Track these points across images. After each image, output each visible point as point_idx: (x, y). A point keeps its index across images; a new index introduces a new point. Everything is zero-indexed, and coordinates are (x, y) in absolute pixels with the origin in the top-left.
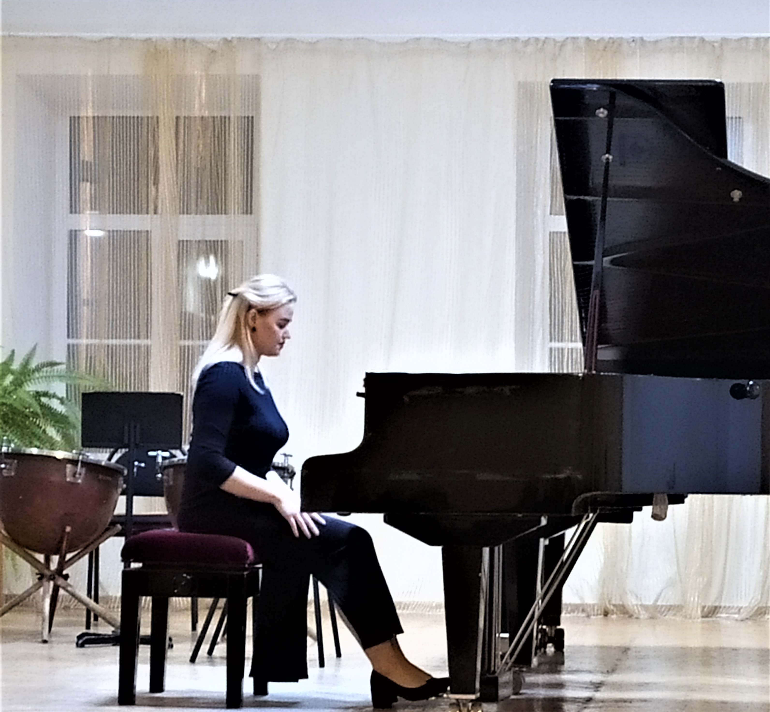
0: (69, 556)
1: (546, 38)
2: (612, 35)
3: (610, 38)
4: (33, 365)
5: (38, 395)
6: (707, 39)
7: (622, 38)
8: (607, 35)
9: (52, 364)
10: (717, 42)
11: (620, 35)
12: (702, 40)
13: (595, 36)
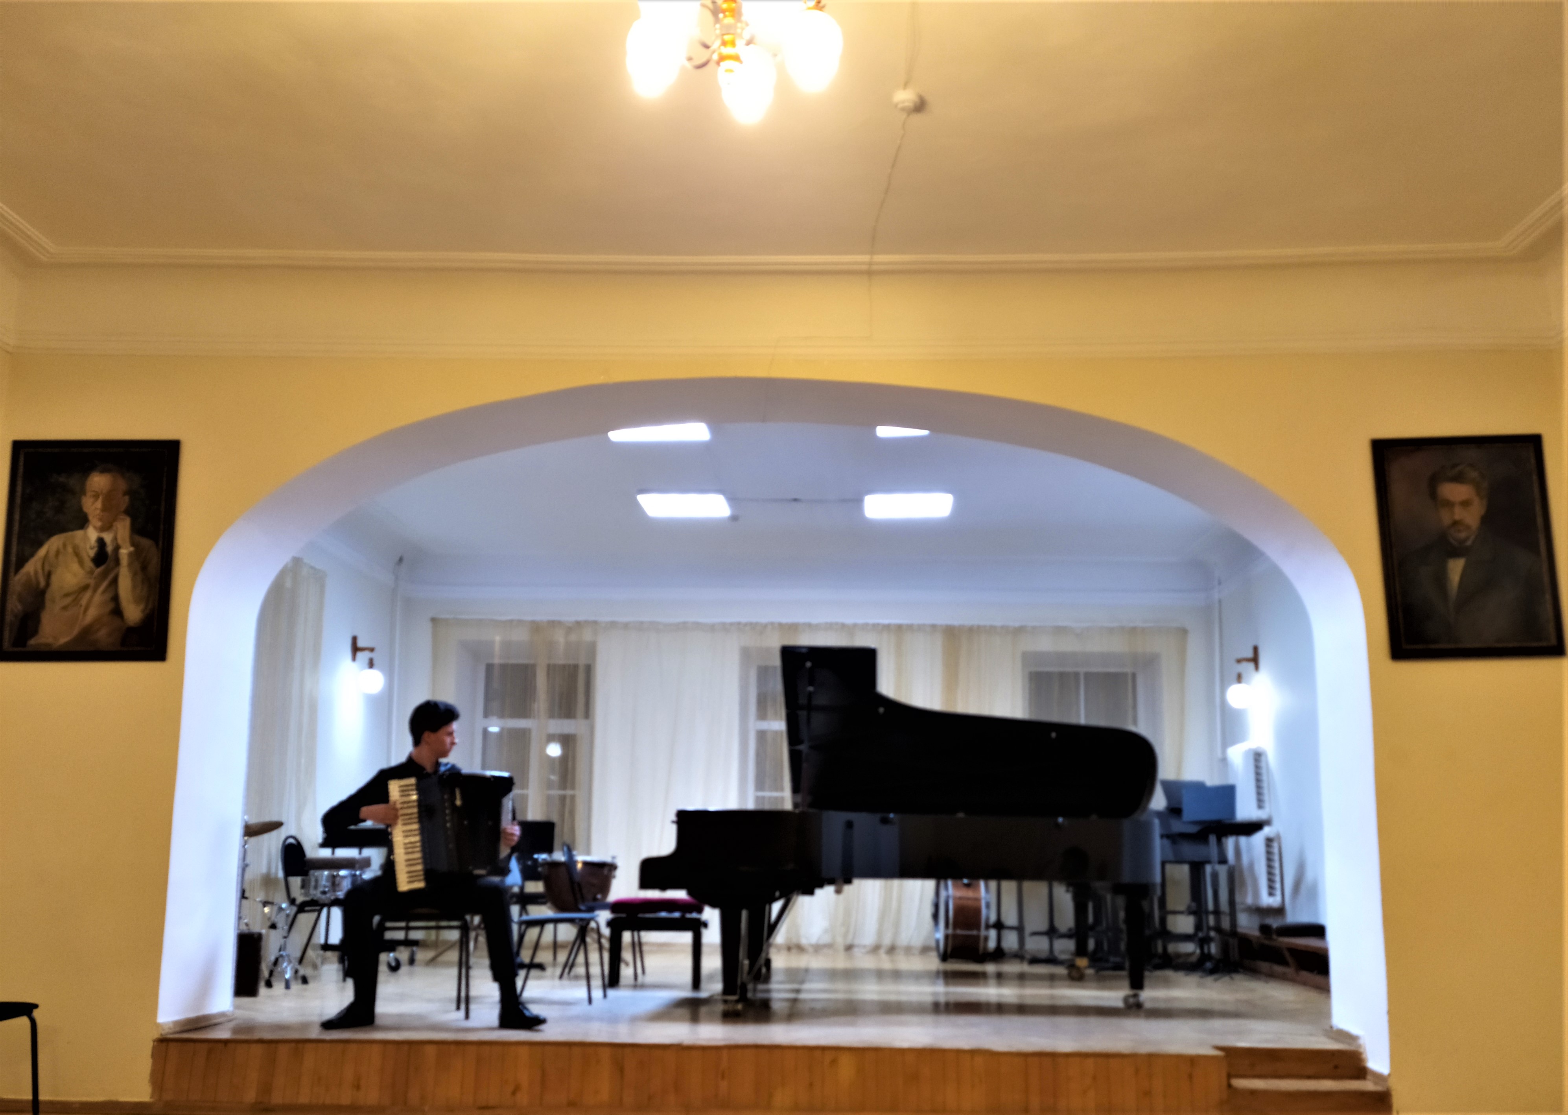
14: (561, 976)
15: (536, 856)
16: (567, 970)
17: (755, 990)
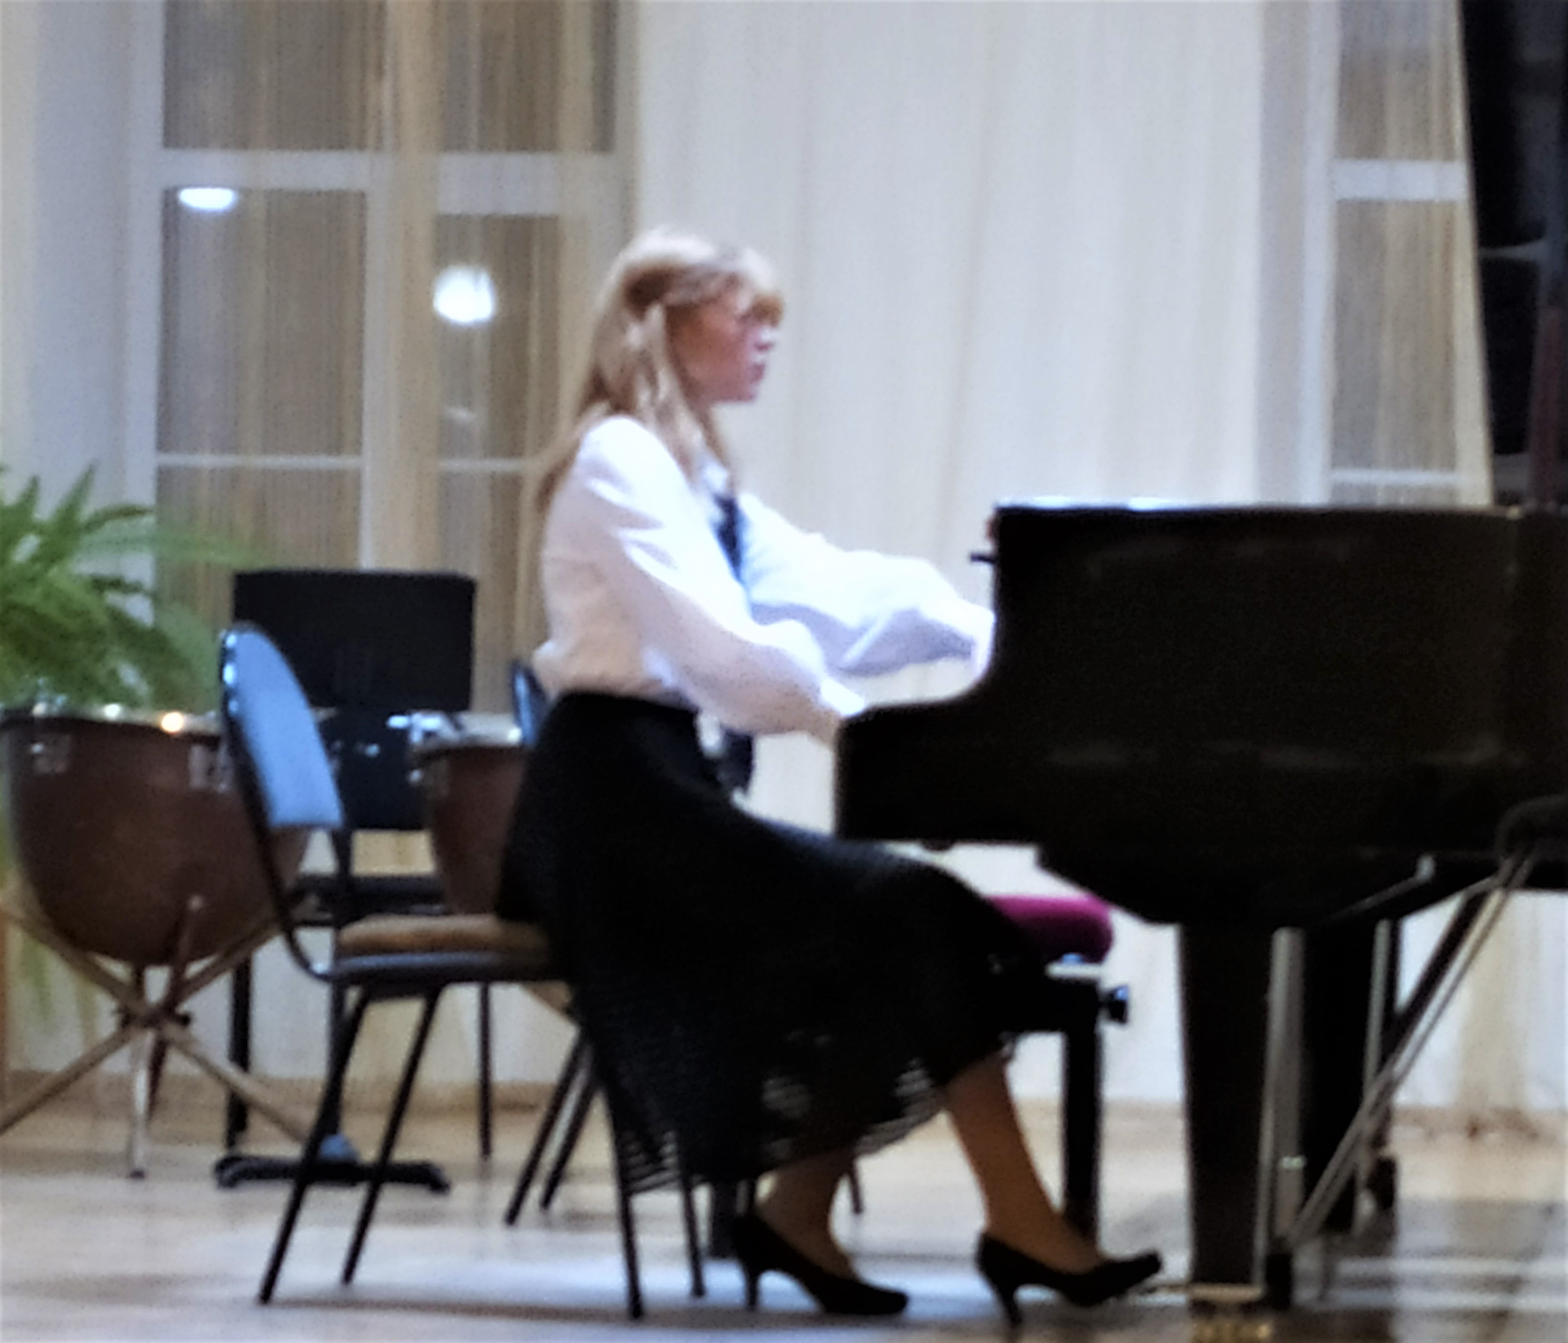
0: (195, 969)
4: (87, 511)
5: (100, 585)
9: (130, 512)
14: (512, 1216)
15: (397, 722)
16: (536, 1192)
17: (1328, 1279)
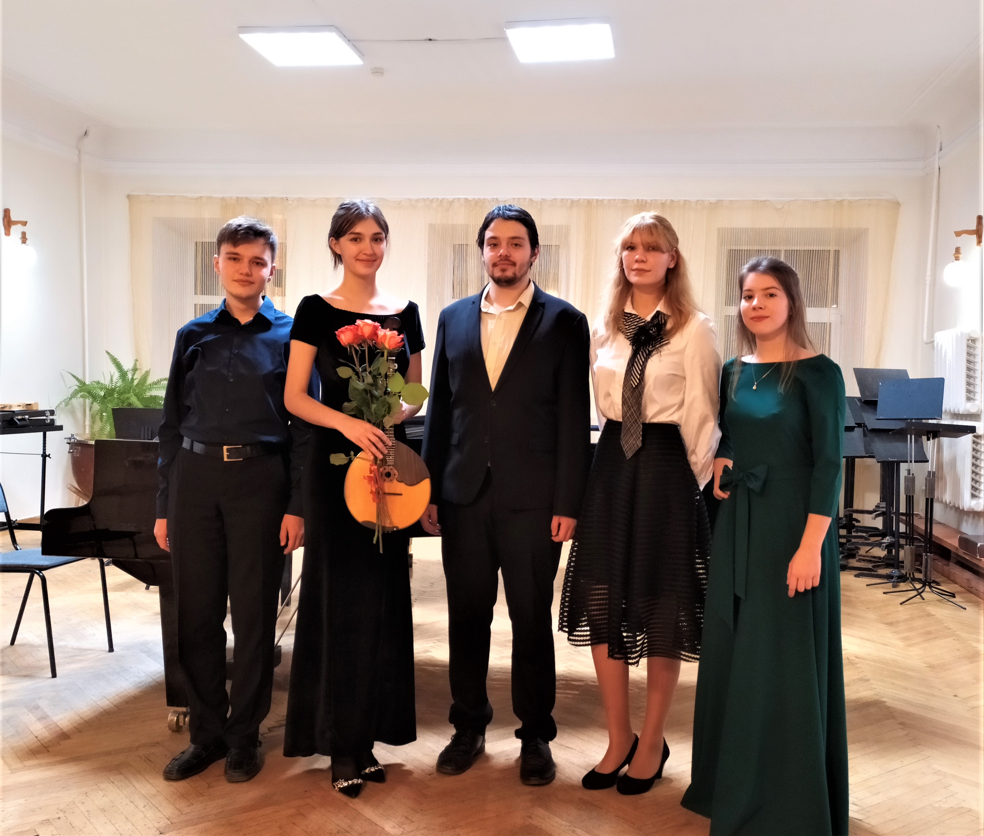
1: (443, 199)
2: (480, 197)
3: (479, 199)
6: (534, 200)
7: (485, 199)
8: (477, 197)
10: (539, 201)
11: (485, 197)
12: (531, 200)
13: (470, 197)
